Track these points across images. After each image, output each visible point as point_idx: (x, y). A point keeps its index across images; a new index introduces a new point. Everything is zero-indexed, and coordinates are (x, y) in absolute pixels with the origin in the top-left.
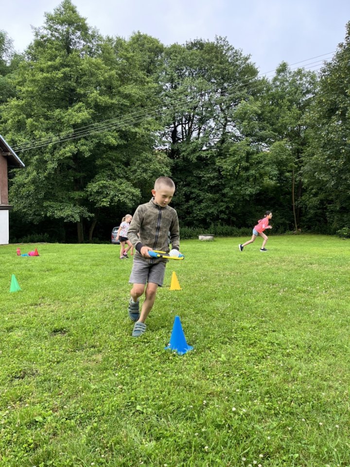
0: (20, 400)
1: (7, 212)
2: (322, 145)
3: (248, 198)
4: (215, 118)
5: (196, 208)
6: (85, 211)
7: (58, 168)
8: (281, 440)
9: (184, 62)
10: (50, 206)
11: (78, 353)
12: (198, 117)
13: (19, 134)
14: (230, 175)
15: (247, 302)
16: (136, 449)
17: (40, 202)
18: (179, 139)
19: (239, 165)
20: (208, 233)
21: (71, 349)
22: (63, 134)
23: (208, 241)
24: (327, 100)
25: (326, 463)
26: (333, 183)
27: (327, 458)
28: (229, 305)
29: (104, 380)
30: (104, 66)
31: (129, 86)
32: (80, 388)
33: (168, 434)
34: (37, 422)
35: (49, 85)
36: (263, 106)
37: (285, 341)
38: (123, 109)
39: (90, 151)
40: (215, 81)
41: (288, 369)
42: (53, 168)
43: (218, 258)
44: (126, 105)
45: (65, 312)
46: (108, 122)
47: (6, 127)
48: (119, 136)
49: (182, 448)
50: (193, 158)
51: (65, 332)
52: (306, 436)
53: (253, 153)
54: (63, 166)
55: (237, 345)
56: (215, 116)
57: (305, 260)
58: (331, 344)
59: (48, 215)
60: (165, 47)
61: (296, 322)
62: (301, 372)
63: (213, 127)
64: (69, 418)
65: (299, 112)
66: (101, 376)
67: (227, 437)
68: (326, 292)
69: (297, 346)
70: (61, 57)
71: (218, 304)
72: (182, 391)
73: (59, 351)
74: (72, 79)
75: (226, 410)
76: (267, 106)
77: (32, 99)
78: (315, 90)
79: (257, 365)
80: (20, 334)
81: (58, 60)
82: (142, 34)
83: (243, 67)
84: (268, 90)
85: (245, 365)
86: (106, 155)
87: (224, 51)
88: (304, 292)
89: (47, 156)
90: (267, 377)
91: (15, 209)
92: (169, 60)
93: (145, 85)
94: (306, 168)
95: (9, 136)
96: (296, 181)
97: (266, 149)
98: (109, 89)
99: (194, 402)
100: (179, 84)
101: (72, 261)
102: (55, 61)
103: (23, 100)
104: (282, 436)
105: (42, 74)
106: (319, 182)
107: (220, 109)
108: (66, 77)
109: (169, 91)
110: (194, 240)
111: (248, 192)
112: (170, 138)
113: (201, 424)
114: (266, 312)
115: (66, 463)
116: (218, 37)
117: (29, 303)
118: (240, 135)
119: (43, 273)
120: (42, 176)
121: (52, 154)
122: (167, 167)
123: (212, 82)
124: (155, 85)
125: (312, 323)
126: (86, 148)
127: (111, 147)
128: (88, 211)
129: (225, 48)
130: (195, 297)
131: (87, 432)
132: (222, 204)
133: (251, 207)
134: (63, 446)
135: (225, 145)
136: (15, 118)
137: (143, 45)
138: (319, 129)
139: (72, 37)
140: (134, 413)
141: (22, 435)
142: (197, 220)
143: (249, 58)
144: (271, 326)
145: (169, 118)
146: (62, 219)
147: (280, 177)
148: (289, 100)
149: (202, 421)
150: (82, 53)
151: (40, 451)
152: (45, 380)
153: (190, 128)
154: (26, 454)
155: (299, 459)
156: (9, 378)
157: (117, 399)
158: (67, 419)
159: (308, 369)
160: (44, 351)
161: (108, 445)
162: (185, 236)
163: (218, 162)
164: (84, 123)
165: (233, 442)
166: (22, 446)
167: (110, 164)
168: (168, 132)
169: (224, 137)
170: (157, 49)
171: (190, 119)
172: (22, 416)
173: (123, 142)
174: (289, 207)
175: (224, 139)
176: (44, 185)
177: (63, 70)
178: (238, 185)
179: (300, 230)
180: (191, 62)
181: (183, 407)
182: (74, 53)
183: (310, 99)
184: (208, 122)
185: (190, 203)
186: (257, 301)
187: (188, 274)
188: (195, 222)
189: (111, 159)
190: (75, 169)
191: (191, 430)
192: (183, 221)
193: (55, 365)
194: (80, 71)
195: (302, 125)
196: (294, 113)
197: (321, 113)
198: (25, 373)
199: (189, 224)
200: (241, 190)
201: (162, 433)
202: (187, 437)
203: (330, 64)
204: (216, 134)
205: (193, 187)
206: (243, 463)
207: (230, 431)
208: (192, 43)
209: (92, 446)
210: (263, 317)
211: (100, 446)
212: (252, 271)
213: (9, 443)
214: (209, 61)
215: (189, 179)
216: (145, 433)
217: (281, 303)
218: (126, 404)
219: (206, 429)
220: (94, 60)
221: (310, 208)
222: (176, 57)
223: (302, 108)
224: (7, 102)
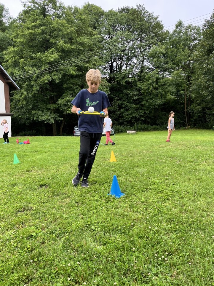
0: (22, 224)
1: (10, 117)
2: (204, 73)
3: (157, 107)
4: (136, 57)
5: (125, 114)
6: (57, 117)
7: (40, 90)
8: (178, 245)
9: (117, 21)
10: (36, 114)
11: (56, 198)
12: (126, 57)
13: (15, 69)
14: (146, 93)
15: (157, 168)
16: (92, 250)
17: (29, 111)
18: (114, 71)
19: (152, 86)
20: (133, 129)
21: (51, 195)
22: (43, 68)
23: (133, 134)
24: (207, 44)
25: (206, 258)
26: (210, 97)
27: (206, 255)
28: (146, 170)
29: (72, 212)
30: (67, 24)
31: (83, 37)
32: (58, 217)
33: (111, 241)
34: (33, 236)
35: (33, 37)
36: (166, 49)
37: (180, 190)
38: (79, 52)
39: (59, 79)
40: (137, 33)
41: (183, 206)
42: (37, 90)
43: (139, 143)
44: (81, 50)
45: (47, 175)
46: (70, 60)
47: (7, 65)
48: (77, 69)
49: (119, 249)
50: (123, 82)
51: (47, 186)
52: (194, 242)
53: (160, 79)
54: (43, 89)
55: (151, 192)
56: (137, 56)
57: (193, 144)
58: (208, 191)
59: (35, 119)
60: (105, 12)
61: (187, 179)
62: (190, 207)
63: (136, 63)
64: (52, 233)
65: (189, 52)
66: (70, 210)
67: (146, 243)
68: (206, 162)
69: (188, 192)
70: (40, 20)
71: (140, 170)
72: (119, 218)
73: (44, 197)
74: (47, 34)
75: (145, 228)
76: (169, 48)
77: (23, 46)
78: (199, 38)
79: (163, 204)
80: (20, 187)
81: (38, 22)
82: (90, 4)
83: (154, 24)
84: (170, 39)
85: (156, 203)
86: (69, 82)
87: (142, 14)
88: (192, 162)
89: (33, 83)
90: (169, 210)
91: (15, 116)
92: (108, 20)
93: (92, 36)
94: (194, 87)
95: (10, 70)
96: (187, 96)
97: (168, 76)
98: (71, 40)
99: (126, 224)
100: (114, 35)
101: (50, 146)
102: (36, 22)
103: (17, 47)
104: (179, 243)
105: (29, 31)
106: (202, 97)
107: (139, 51)
108: (43, 32)
109: (108, 40)
110: (124, 134)
111: (157, 103)
112: (108, 70)
113: (130, 236)
114: (169, 174)
115: (50, 259)
116: (138, 5)
117: (25, 170)
118: (152, 68)
119: (32, 153)
120: (30, 95)
121: (36, 81)
122: (107, 88)
123: (134, 34)
124: (99, 36)
125: (197, 180)
126: (57, 77)
127: (72, 77)
128: (59, 117)
129: (143, 12)
130: (125, 165)
131: (62, 241)
132: (141, 111)
133: (160, 113)
134: (48, 249)
135: (143, 74)
136: (13, 59)
137: (91, 11)
138: (202, 62)
139: (47, 7)
140: (90, 231)
141: (24, 243)
142: (126, 121)
143: (157, 18)
144: (172, 182)
145: (108, 57)
146: (44, 121)
147: (177, 94)
148: (183, 44)
149: (131, 234)
150: (53, 17)
151: (35, 252)
152: (37, 213)
153: (121, 64)
154: (26, 254)
155: (189, 255)
156: (15, 212)
157: (80, 223)
158: (50, 234)
159: (195, 206)
160: (35, 197)
161: (75, 248)
162: (119, 131)
163: (139, 85)
164: (55, 61)
165: (149, 246)
166: (24, 249)
167: (71, 87)
168: (107, 66)
169: (142, 69)
170: (100, 13)
171: (121, 58)
172: (24, 233)
173: (79, 73)
174: (182, 112)
175: (142, 70)
176: (32, 100)
177: (41, 28)
178: (151, 99)
179: (189, 126)
180: (121, 21)
181: (119, 227)
182: (48, 17)
183: (196, 43)
184: (132, 59)
185: (122, 111)
186: (163, 167)
187: (120, 153)
188: (125, 122)
189: (72, 84)
190: (50, 91)
191: (124, 239)
192: (117, 122)
193: (42, 204)
194: (52, 28)
195: (192, 60)
196: (186, 53)
197: (203, 52)
198: (24, 209)
199: (121, 124)
200: (153, 102)
201: (107, 241)
202: (122, 243)
203: (209, 21)
204: (137, 67)
205: (124, 101)
206: (155, 258)
207: (147, 240)
208: (122, 9)
209: (66, 249)
210: (167, 177)
211: (70, 249)
212: (160, 150)
213: (16, 248)
214: (133, 20)
215: (121, 95)
216: (97, 242)
217: (178, 168)
218: (85, 225)
219: (133, 238)
220: (60, 21)
221: (196, 113)
222: (112, 18)
223: (191, 50)
224: (7, 49)
